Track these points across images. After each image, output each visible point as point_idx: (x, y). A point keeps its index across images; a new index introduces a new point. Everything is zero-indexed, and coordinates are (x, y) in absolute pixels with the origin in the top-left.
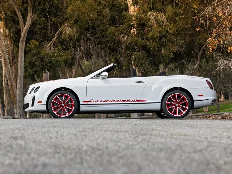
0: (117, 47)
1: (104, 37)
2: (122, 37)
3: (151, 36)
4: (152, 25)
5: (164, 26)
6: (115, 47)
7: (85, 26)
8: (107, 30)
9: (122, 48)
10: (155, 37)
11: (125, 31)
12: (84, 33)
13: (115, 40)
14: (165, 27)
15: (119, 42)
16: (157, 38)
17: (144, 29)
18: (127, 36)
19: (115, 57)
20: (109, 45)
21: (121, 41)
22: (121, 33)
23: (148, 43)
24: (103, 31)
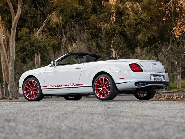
0: (98, 33)
1: (87, 24)
2: (102, 24)
3: (128, 23)
4: (128, 13)
5: (139, 14)
7: (70, 15)
8: (89, 18)
9: (102, 34)
10: (132, 24)
11: (105, 19)
12: (69, 21)
13: (96, 27)
15: (100, 29)
16: (134, 25)
17: (122, 17)
18: (107, 23)
19: (96, 42)
20: (91, 32)
21: (101, 27)
22: (101, 20)
23: (125, 29)
24: (86, 19)
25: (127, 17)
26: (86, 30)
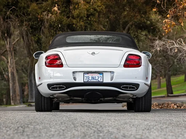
0: (40, 26)
1: (25, 14)
2: (46, 15)
3: (77, 14)
4: (78, 2)
5: (91, 3)
6: (38, 26)
7: (4, 3)
10: (82, 15)
11: (48, 9)
12: (3, 11)
13: (38, 18)
14: (93, 5)
15: (42, 21)
16: (85, 16)
17: (70, 6)
18: (51, 13)
19: (38, 37)
20: (32, 24)
21: (44, 19)
22: (44, 10)
23: (74, 21)
25: (76, 6)
26: (25, 22)
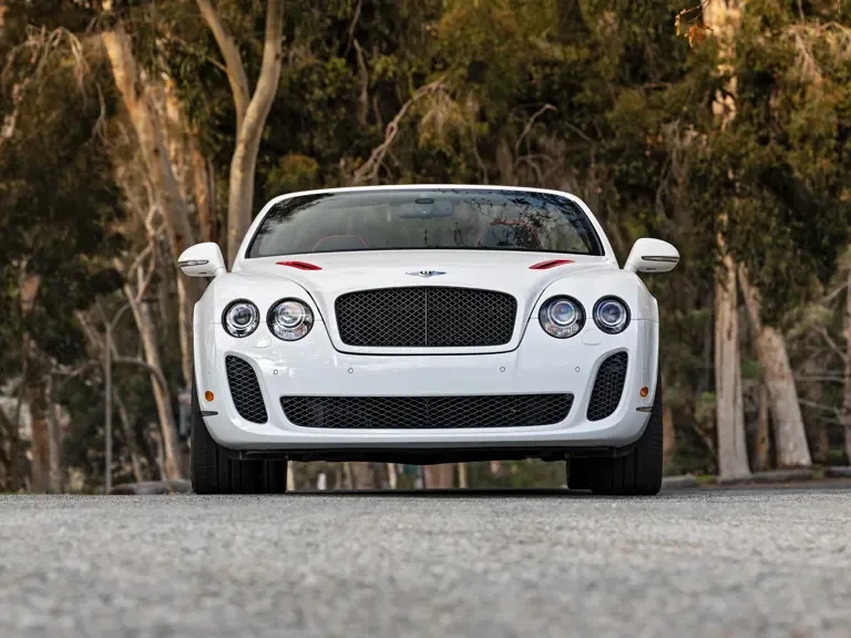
8: (609, 104)
9: (674, 182)
24: (593, 109)
